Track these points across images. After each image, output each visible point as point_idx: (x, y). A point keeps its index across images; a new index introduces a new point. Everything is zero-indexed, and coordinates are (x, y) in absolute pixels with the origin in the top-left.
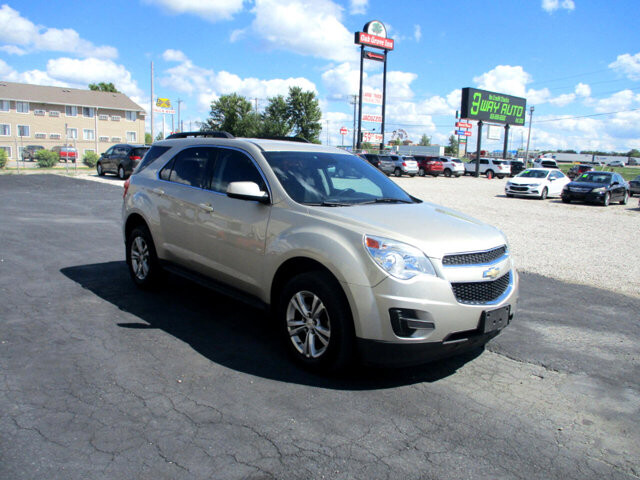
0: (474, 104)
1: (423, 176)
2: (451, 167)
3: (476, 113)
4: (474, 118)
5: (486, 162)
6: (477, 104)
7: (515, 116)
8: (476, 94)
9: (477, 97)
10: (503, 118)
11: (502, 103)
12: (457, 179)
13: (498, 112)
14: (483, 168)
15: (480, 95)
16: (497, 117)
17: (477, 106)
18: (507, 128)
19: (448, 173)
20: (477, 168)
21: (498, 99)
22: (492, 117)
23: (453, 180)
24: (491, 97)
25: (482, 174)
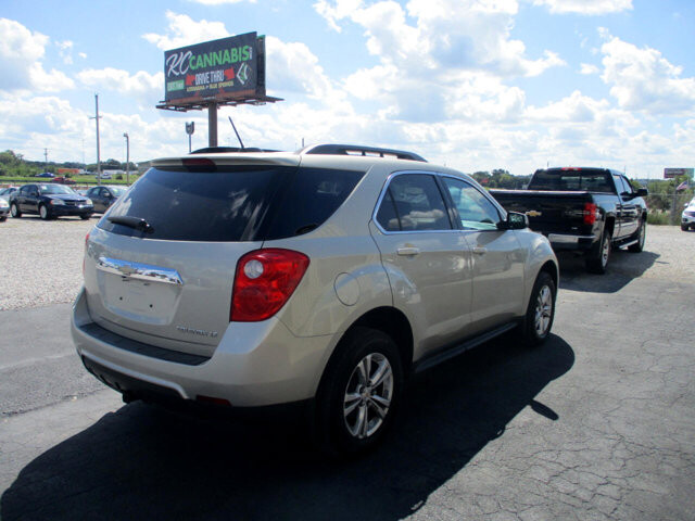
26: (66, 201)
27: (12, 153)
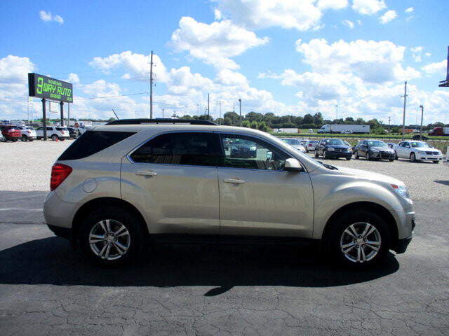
0: (39, 86)
1: (5, 141)
2: (27, 134)
3: (40, 93)
4: (39, 96)
5: (51, 129)
6: (41, 86)
7: (67, 96)
8: (40, 79)
9: (41, 81)
10: (59, 97)
11: (57, 86)
12: (31, 142)
13: (56, 92)
14: (49, 133)
15: (42, 79)
16: (55, 96)
17: (41, 87)
18: (62, 104)
19: (26, 138)
20: (45, 134)
21: (54, 83)
22: (52, 96)
23: (28, 144)
24: (49, 81)
25: (49, 138)
26: (335, 148)
27: (376, 120)
